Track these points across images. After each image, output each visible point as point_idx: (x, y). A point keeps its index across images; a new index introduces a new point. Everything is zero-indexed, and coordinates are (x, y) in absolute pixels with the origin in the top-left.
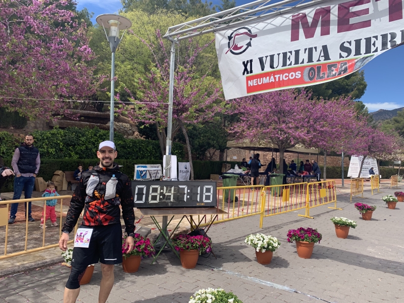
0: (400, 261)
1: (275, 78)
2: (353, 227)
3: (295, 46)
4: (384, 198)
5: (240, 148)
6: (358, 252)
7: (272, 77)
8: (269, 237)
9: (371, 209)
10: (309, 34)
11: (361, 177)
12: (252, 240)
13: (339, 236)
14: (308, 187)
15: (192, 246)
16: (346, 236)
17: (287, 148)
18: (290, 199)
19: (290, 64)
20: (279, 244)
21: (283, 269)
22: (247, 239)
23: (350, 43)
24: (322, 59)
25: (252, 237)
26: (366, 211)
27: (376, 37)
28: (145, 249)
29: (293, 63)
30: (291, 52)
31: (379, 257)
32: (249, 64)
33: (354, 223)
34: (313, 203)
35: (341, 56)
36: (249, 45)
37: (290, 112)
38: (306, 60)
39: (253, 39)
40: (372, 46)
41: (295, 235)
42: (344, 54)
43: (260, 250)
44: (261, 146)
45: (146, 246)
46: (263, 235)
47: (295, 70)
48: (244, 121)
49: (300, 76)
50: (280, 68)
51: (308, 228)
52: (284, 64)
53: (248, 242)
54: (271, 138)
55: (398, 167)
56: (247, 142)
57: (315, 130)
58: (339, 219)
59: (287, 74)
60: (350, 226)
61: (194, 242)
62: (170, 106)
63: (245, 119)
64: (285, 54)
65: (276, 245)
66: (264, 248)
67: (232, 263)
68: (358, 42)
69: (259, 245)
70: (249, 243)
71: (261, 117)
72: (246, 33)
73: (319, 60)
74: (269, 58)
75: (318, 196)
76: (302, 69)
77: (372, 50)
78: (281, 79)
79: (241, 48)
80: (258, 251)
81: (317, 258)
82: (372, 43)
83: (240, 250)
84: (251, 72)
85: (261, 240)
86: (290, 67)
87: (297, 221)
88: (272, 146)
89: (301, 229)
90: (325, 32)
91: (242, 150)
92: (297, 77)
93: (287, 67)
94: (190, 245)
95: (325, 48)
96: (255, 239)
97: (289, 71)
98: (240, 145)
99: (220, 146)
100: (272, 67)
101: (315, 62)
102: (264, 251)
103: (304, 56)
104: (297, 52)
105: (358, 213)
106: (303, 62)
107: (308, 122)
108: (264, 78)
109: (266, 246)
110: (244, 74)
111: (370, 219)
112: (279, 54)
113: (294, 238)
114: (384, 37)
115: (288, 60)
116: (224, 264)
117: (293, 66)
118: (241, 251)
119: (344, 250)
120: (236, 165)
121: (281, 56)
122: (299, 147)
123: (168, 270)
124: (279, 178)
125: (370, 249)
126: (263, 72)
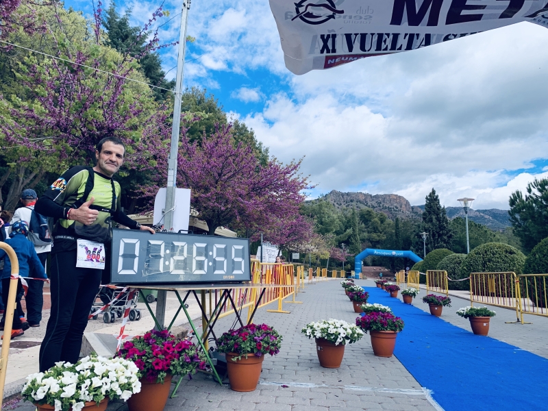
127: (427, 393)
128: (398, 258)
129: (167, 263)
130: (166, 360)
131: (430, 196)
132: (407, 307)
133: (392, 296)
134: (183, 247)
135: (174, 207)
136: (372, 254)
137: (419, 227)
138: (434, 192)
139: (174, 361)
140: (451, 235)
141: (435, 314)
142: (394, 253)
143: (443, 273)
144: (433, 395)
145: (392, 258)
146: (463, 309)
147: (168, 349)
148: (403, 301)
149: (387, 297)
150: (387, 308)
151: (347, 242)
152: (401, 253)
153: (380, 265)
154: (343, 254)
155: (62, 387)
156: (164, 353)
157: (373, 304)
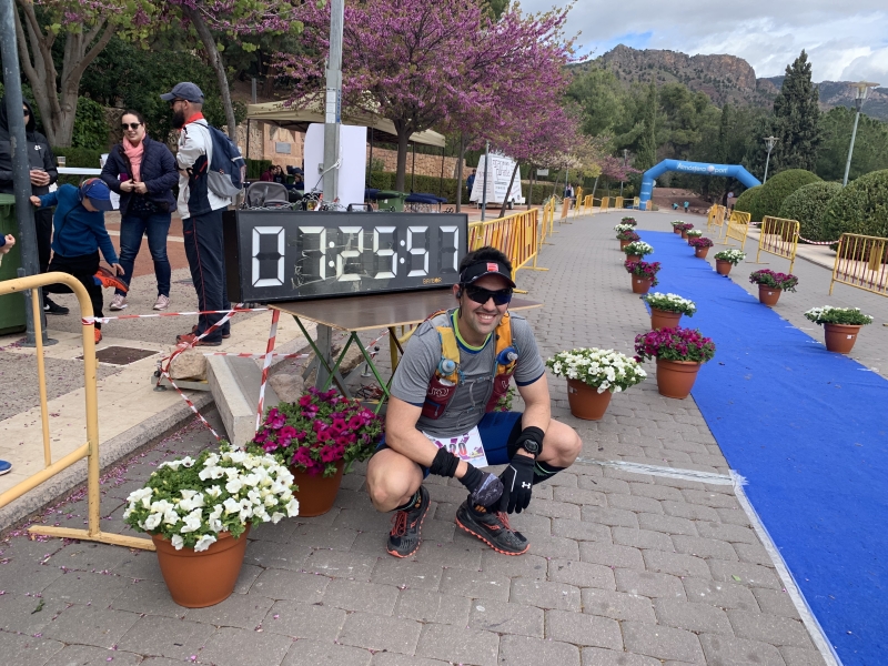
5: (280, 123)
124: (398, 201)
127: (736, 481)
128: (717, 177)
129: (331, 264)
130: (337, 445)
131: (795, 65)
132: (721, 281)
133: (697, 256)
134: (356, 235)
135: (339, 160)
136: (673, 169)
137: (764, 124)
138: (804, 57)
139: (349, 447)
140: (818, 141)
141: (765, 301)
142: (711, 168)
143: (793, 224)
144: (746, 488)
145: (706, 178)
146: (817, 309)
147: (339, 426)
148: (715, 270)
149: (691, 257)
150: (688, 302)
151: (634, 147)
152: (723, 169)
153: (685, 187)
154: (623, 168)
155: (181, 515)
156: (334, 435)
157: (665, 293)
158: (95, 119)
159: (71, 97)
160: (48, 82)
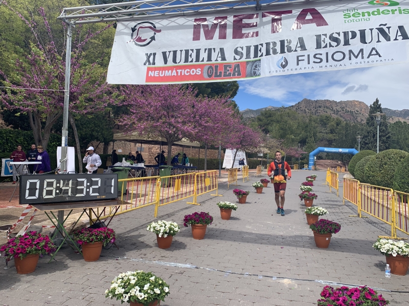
0: (270, 234)
1: (177, 73)
2: (235, 209)
3: (196, 45)
4: (254, 185)
5: (127, 140)
6: (239, 230)
7: (174, 71)
8: (170, 222)
9: (246, 194)
10: (209, 36)
11: (234, 167)
12: (154, 227)
13: (223, 218)
14: (195, 177)
15: (97, 238)
16: (229, 218)
17: (175, 141)
18: (181, 189)
19: (192, 61)
20: (179, 228)
21: (182, 251)
22: (149, 227)
23: (242, 48)
24: (219, 59)
25: (154, 224)
26: (242, 196)
27: (262, 45)
28: (45, 246)
29: (194, 60)
30: (192, 50)
31: (255, 232)
32: (152, 57)
33: (236, 206)
34: (200, 191)
35: (235, 59)
36: (153, 38)
37: (178, 107)
38: (206, 59)
39: (157, 33)
40: (259, 52)
41: (191, 219)
42: (238, 57)
43: (162, 235)
44: (150, 139)
45: (47, 243)
46: (165, 222)
47: (195, 67)
48: (134, 113)
49: (200, 72)
50: (182, 63)
51: (202, 212)
52: (186, 61)
53: (150, 229)
54: (160, 131)
55: (261, 159)
56: (135, 134)
57: (200, 125)
58: (223, 203)
59: (189, 70)
60: (232, 208)
61: (98, 234)
62: (66, 94)
63: (135, 111)
64: (187, 51)
65: (176, 229)
66: (166, 233)
67: (134, 251)
68: (248, 48)
69: (162, 231)
70: (152, 230)
71: (151, 110)
72: (150, 27)
73: (217, 60)
74: (172, 53)
75: (203, 185)
76: (201, 67)
77: (259, 56)
78: (183, 74)
79: (145, 40)
80: (160, 236)
81: (209, 238)
82: (259, 49)
83: (139, 239)
84: (154, 63)
85: (162, 226)
86: (191, 63)
87: (186, 208)
88: (160, 139)
89: (196, 213)
90: (223, 36)
91: (128, 143)
92: (197, 73)
93: (189, 64)
94: (94, 237)
95: (222, 50)
96: (157, 225)
97: (190, 67)
98: (128, 138)
99: (104, 139)
100: (174, 61)
101: (213, 62)
102: (166, 236)
103: (204, 55)
104: (198, 51)
105: (235, 198)
106: (203, 61)
107: (194, 117)
108: (167, 71)
109: (168, 232)
110: (145, 64)
111: (245, 202)
112: (181, 51)
113: (190, 222)
114: (268, 44)
115: (189, 57)
116: (127, 253)
117: (194, 63)
118: (141, 239)
119: (229, 229)
120: (124, 159)
121: (184, 52)
122: (185, 141)
123: (69, 265)
124: (168, 169)
125: (248, 227)
126: (166, 65)
128: (345, 153)
129: (58, 191)
131: (374, 104)
136: (323, 151)
138: (377, 101)
140: (389, 137)
142: (340, 150)
145: (341, 154)
151: (303, 142)
152: (346, 150)
153: (333, 159)
158: (58, 141)
159: (47, 134)
160: (39, 130)
